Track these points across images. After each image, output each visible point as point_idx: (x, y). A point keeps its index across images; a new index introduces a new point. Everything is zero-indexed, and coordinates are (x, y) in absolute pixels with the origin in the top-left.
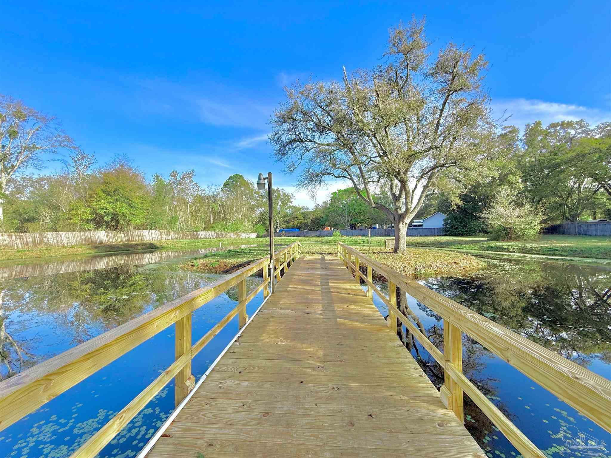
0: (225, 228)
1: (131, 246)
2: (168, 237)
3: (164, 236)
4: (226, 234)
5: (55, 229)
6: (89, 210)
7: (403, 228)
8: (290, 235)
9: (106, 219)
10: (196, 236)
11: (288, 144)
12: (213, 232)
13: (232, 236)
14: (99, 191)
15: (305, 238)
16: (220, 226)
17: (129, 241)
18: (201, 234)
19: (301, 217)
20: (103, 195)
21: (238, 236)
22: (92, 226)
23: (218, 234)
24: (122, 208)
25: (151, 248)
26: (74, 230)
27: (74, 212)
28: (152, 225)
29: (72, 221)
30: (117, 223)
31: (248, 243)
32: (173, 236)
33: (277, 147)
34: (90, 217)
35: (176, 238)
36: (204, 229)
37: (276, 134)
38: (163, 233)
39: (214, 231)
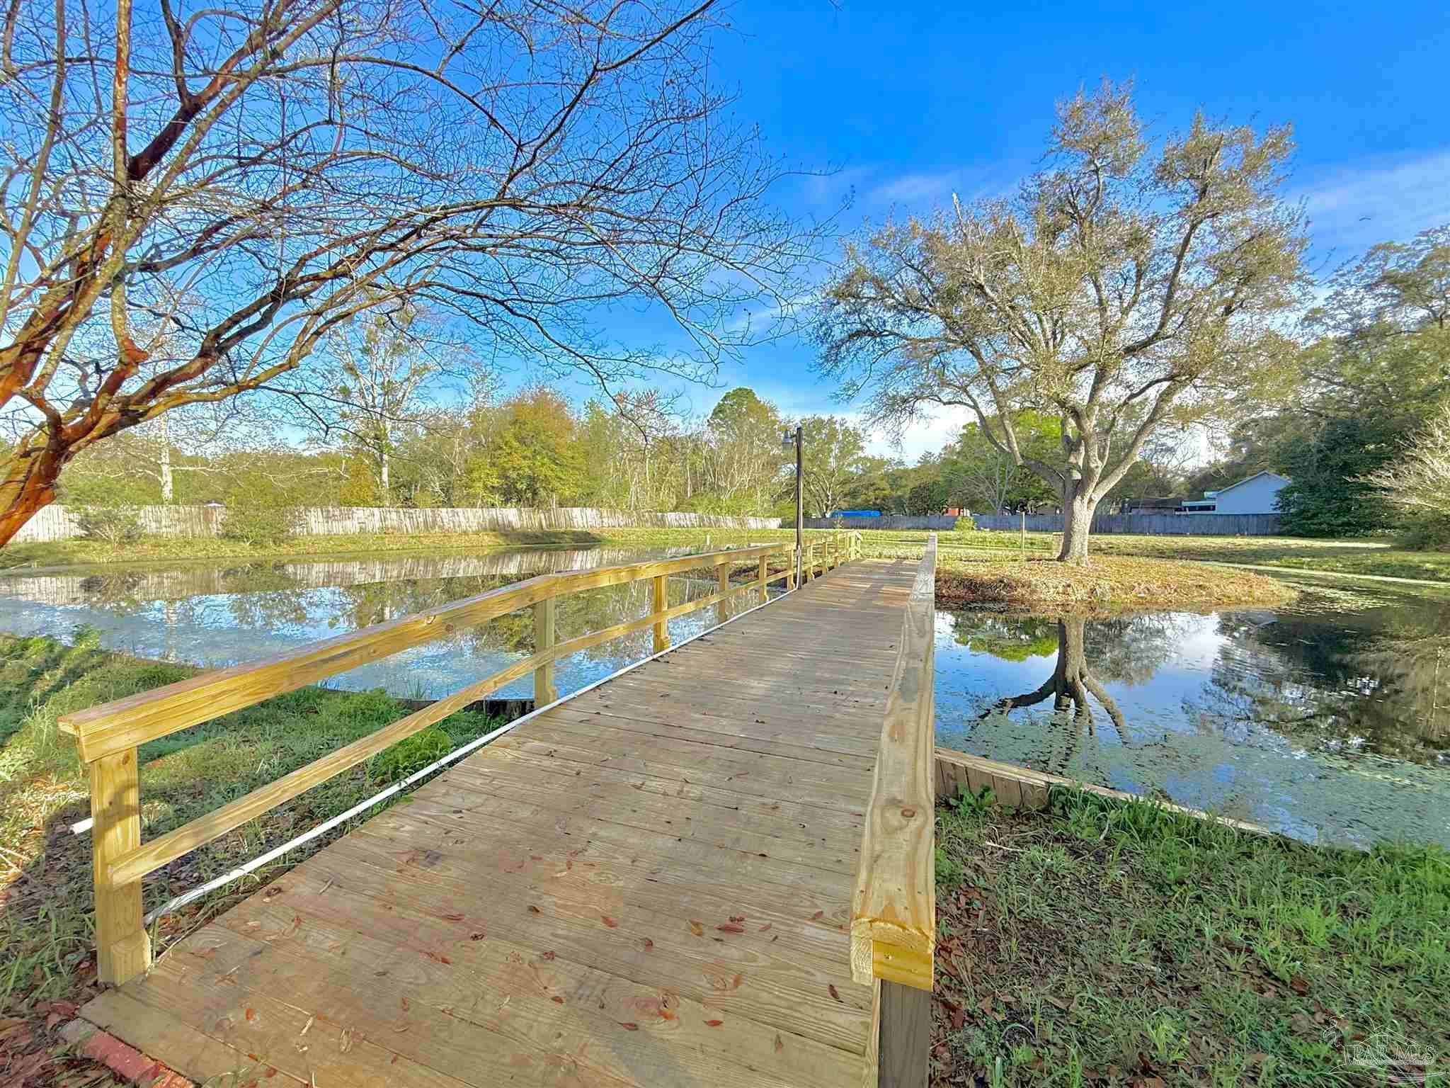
0: (716, 507)
1: (555, 535)
2: (612, 522)
3: (605, 520)
4: (718, 520)
5: (448, 503)
6: (495, 472)
7: (1084, 512)
8: (854, 523)
9: (519, 486)
10: (662, 523)
11: (843, 342)
12: (693, 515)
13: (730, 524)
14: (509, 436)
15: (891, 533)
16: (706, 501)
17: (550, 525)
18: (671, 517)
19: (884, 484)
20: (515, 444)
21: (742, 524)
22: (497, 498)
23: (702, 519)
24: (545, 468)
25: (586, 541)
26: (473, 506)
27: (475, 475)
28: (587, 499)
29: (472, 491)
30: (535, 493)
31: (761, 539)
32: (622, 519)
33: (823, 350)
34: (496, 482)
35: (626, 525)
36: (676, 509)
37: (821, 326)
38: (605, 514)
39: (695, 512)
